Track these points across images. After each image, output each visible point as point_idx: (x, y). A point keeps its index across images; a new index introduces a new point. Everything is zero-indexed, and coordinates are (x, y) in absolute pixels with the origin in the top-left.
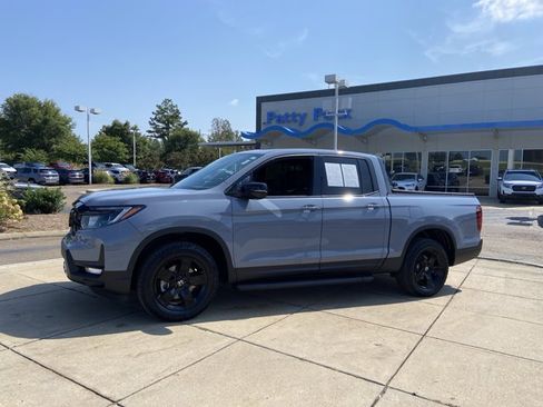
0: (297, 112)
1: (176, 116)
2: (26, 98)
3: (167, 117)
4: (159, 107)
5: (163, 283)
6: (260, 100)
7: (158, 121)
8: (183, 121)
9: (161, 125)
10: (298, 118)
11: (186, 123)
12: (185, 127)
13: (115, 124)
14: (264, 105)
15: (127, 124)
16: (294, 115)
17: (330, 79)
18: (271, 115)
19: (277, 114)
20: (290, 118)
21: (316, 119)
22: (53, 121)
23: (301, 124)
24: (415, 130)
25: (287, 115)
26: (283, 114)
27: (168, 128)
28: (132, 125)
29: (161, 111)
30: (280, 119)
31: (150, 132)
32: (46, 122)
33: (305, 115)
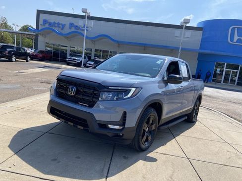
0: (61, 22)
6: (39, 12)
10: (61, 26)
14: (41, 15)
16: (59, 24)
17: (84, 11)
18: (45, 21)
19: (49, 21)
20: (56, 25)
21: (70, 28)
23: (62, 29)
24: (118, 42)
25: (55, 23)
26: (52, 21)
30: (50, 24)
33: (65, 25)
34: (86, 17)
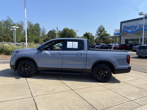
0: (134, 25)
1: (104, 29)
2: (67, 29)
3: (101, 30)
4: (99, 28)
5: (22, 69)
7: (99, 31)
8: (105, 31)
9: (99, 32)
10: (134, 27)
11: (106, 31)
12: (106, 32)
13: (86, 33)
14: (123, 24)
15: (89, 33)
16: (133, 26)
17: (141, 14)
18: (125, 27)
22: (72, 34)
23: (135, 29)
25: (130, 27)
26: (129, 26)
27: (101, 33)
28: (90, 33)
29: (100, 28)
30: (128, 28)
31: (96, 34)
32: (70, 34)
33: (136, 26)
34: (144, 18)
